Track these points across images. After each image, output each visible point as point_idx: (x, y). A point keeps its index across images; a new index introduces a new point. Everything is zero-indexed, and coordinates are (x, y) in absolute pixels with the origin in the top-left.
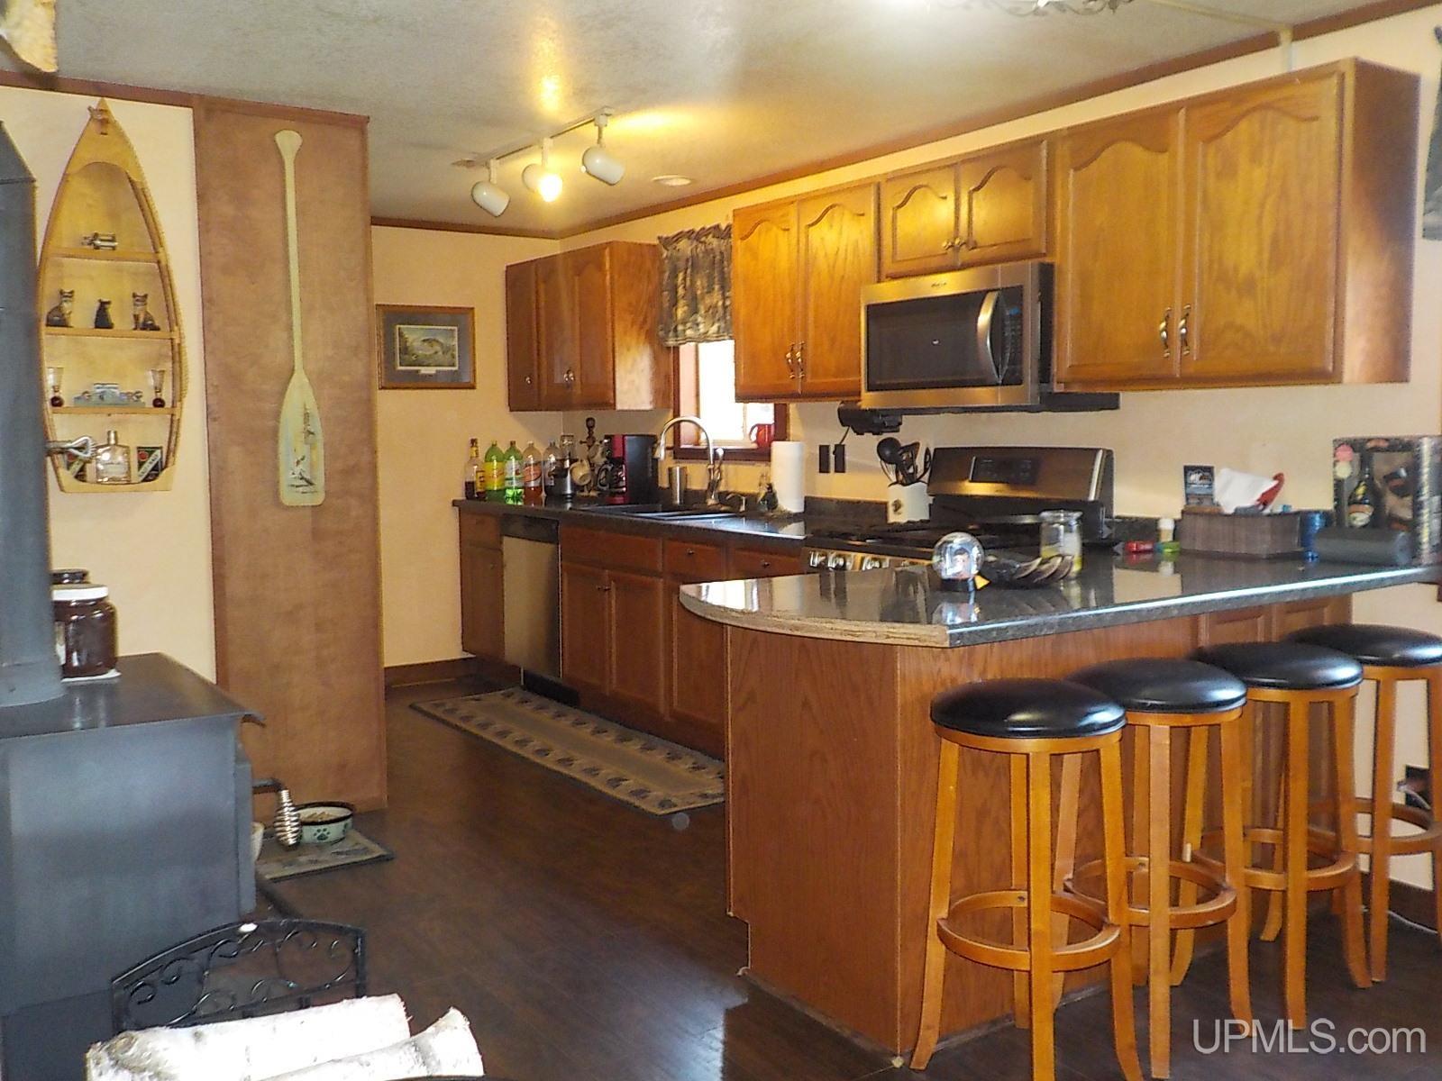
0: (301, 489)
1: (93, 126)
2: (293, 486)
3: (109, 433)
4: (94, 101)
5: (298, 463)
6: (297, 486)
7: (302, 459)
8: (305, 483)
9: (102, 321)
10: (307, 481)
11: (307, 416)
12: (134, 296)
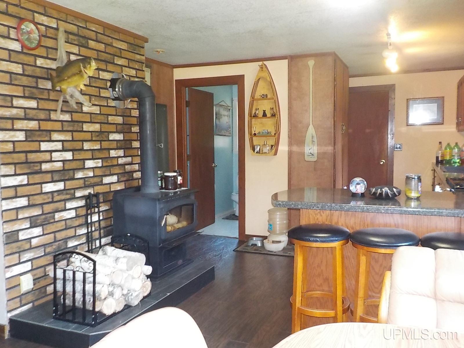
0: (310, 157)
1: (261, 69)
2: (308, 155)
3: (265, 141)
4: (260, 63)
5: (310, 149)
6: (309, 156)
7: (311, 148)
8: (312, 155)
9: (265, 115)
10: (312, 154)
11: (313, 137)
12: (271, 108)
